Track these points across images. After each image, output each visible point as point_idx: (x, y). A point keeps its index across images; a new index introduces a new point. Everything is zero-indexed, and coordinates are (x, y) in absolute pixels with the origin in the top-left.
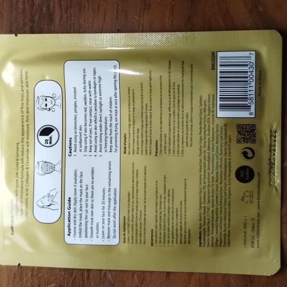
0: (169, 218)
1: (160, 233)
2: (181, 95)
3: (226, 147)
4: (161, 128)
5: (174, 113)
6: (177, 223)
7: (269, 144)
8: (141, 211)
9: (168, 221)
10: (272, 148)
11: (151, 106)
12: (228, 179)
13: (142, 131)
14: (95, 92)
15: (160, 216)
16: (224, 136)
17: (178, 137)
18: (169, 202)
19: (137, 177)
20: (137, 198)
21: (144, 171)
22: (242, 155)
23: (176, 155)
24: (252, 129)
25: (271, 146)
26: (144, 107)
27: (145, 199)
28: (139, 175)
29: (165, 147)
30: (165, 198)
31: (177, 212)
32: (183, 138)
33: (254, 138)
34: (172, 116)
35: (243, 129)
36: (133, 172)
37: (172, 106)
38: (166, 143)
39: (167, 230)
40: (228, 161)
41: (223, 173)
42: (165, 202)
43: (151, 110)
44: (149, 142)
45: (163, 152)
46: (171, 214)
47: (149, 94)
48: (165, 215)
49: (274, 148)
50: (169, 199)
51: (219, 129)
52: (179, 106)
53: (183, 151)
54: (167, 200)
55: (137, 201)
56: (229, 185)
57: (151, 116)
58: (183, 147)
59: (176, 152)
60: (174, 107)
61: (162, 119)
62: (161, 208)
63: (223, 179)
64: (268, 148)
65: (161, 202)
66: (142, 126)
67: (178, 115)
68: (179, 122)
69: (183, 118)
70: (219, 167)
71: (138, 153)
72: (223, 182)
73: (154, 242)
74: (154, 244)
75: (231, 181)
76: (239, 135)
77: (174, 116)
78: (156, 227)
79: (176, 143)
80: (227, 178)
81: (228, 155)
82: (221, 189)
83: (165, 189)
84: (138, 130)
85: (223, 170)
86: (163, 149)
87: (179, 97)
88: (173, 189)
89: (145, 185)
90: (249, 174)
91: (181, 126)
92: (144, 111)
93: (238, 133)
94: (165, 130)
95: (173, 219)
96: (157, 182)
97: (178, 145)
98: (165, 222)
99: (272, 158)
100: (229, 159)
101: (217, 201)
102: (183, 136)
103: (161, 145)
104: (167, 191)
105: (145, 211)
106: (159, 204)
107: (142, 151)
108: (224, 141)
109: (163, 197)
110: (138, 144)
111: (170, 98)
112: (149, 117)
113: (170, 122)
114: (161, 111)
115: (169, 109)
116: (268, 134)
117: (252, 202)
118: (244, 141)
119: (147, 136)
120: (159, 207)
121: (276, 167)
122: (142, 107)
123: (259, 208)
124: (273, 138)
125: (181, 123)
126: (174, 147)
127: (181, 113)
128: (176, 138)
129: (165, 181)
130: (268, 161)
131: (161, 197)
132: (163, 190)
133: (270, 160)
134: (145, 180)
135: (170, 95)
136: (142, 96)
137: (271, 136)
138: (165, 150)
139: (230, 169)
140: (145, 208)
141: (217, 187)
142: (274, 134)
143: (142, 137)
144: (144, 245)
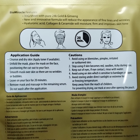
0: (26, 129)
1: (15, 123)
2: (115, 135)
4: (91, 121)
5: (102, 130)
6: (22, 135)
8: (31, 108)
9: (24, 129)
11: (106, 113)
13: (88, 107)
14: (115, 73)
15: (27, 123)
17: (85, 134)
18: (38, 128)
19: (55, 105)
20: (40, 105)
21: (60, 109)
23: (72, 132)
26: (105, 109)
27: (40, 111)
28: (57, 105)
29: (78, 125)
30: (41, 125)
31: (31, 135)
32: (84, 137)
34: (99, 129)
36: (59, 102)
37: (107, 129)
38: (80, 125)
39: (17, 128)
42: (38, 125)
43: (104, 113)
44: (80, 112)
45: (74, 123)
46: (29, 130)
47: (114, 112)
48: (28, 126)
50: (40, 129)
52: (107, 133)
53: (75, 137)
54: (39, 127)
55: (38, 105)
57: (99, 113)
58: (78, 137)
59: (74, 133)
60: (106, 130)
61: (97, 122)
62: (33, 122)
65: (37, 122)
66: (92, 107)
67: (101, 133)
68: (96, 134)
69: (98, 137)
71: (72, 104)
73: (8, 119)
74: (6, 119)
77: (100, 130)
78: (19, 120)
79: (81, 133)
83: (47, 125)
84: (89, 104)
86: (76, 123)
87: (113, 133)
88: (47, 131)
89: (49, 111)
91: (93, 135)
92: (103, 109)
94: (89, 124)
95: (25, 132)
96: (52, 119)
97: (79, 134)
98: (23, 126)
102: (86, 137)
103: (79, 121)
104: (46, 127)
105: (30, 111)
106: (36, 121)
107: (74, 108)
109: (41, 124)
110: (79, 104)
111: (112, 127)
112: (98, 112)
113: (95, 127)
114: (103, 121)
115: (104, 127)
119: (85, 111)
120: (34, 121)
122: (105, 107)
125: (95, 135)
126: (77, 131)
127: (102, 135)
128: (84, 132)
129: (53, 125)
131: (41, 122)
132: (46, 124)
134: (54, 110)
135: (114, 127)
136: (114, 107)
138: (75, 125)
140: (33, 111)
143: (84, 107)
144: (6, 111)
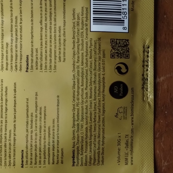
0: (40, 137)
1: (31, 154)
2: (53, 8)
3: (100, 62)
4: (32, 42)
5: (46, 27)
6: (49, 142)
7: (142, 60)
8: (10, 131)
9: (40, 140)
10: (145, 63)
11: (21, 19)
12: (102, 96)
13: (12, 46)
15: (32, 136)
16: (97, 51)
17: (51, 52)
18: (40, 120)
19: (6, 94)
20: (6, 118)
21: (13, 88)
22: (116, 70)
23: (48, 71)
24: (125, 44)
25: (143, 61)
26: (14, 20)
27: (15, 118)
28: (8, 92)
29: (37, 62)
30: (36, 117)
31: (49, 131)
32: (55, 53)
33: (128, 53)
34: (44, 30)
35: (116, 44)
36: (2, 90)
37: (44, 19)
38: (37, 58)
39: (38, 150)
40: (102, 76)
41: (97, 88)
42: (36, 120)
43: (21, 23)
44: (19, 58)
45: (34, 67)
46: (43, 133)
47: (19, 6)
48: (36, 135)
49: (147, 64)
50: (41, 117)
51: (93, 44)
52: (51, 19)
53: (55, 66)
54: (38, 119)
55: (6, 120)
56: (103, 101)
57: (21, 29)
58: (55, 63)
59: (48, 67)
60: (46, 20)
61: (34, 34)
62: (32, 127)
63: (97, 95)
64: (141, 63)
65: (32, 121)
66: (12, 40)
67: (51, 28)
68: (51, 36)
69: (55, 32)
70: (93, 83)
71: (7, 69)
72: (97, 98)
73: (25, 163)
74: (24, 166)
75: (106, 97)
76: (113, 50)
77: (46, 29)
78: (27, 148)
79: (48, 58)
80: (101, 93)
81: (102, 70)
82: (95, 105)
83: (36, 106)
84: (7, 44)
85: (97, 85)
86: (34, 64)
87: (51, 9)
88: (45, 107)
89: (15, 103)
90: (123, 89)
91: (53, 40)
92: (14, 24)
93: (112, 47)
94: (37, 45)
95: (45, 139)
96: (28, 99)
97: (51, 60)
98: (36, 142)
99: (145, 74)
100: (103, 75)
101: (91, 118)
102: (55, 51)
103: (32, 60)
104: (38, 108)
105: (14, 131)
106: (30, 123)
107: (12, 67)
108: (97, 56)
109: (34, 115)
110: (7, 59)
111: (41, 10)
112: (19, 30)
113: (41, 36)
114: (32, 24)
115: (41, 22)
116: (141, 49)
117: (125, 118)
118: (118, 56)
119: (17, 51)
120: (29, 126)
121: (149, 83)
122: (12, 19)
123: (132, 124)
124: (146, 54)
125: (53, 37)
126: (46, 63)
127: (53, 27)
128: (48, 53)
129: (36, 98)
130: (141, 76)
131: (32, 116)
132: (35, 108)
133: (143, 75)
134: (15, 97)
135: (41, 7)
136: (11, 7)
137: (144, 52)
138: (37, 66)
139: (104, 84)
140: (15, 128)
141: (91, 103)
142: (146, 50)
143: (12, 52)
144: (14, 167)
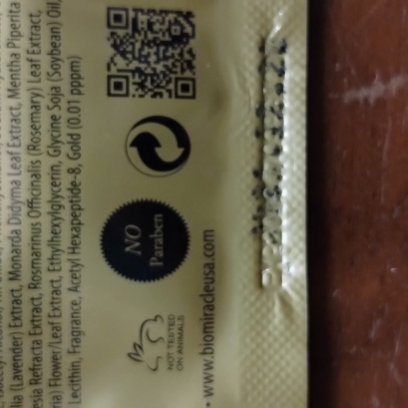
3: (56, 111)
7: (254, 104)
10: (267, 121)
12: (66, 266)
16: (45, 61)
22: (134, 152)
24: (176, 30)
25: (260, 112)
33: (188, 74)
35: (135, 29)
40: (65, 180)
41: (46, 235)
49: (276, 122)
51: (25, 27)
56: (74, 289)
63: (44, 264)
64: (250, 122)
70: (25, 209)
72: (46, 277)
75: (84, 274)
76: (119, 59)
80: (64, 257)
81: (65, 149)
82: (37, 309)
85: (45, 222)
90: (165, 238)
93: (115, 46)
99: (266, 167)
100: (71, 171)
101: (17, 369)
108: (45, 86)
116: (250, 58)
117: (175, 364)
118: (141, 85)
121: (285, 208)
123: (209, 393)
124: (271, 76)
130: (251, 182)
133: (258, 173)
137: (262, 68)
139: (75, 217)
141: (17, 301)
142: (273, 58)
